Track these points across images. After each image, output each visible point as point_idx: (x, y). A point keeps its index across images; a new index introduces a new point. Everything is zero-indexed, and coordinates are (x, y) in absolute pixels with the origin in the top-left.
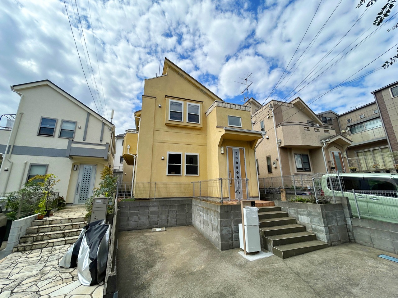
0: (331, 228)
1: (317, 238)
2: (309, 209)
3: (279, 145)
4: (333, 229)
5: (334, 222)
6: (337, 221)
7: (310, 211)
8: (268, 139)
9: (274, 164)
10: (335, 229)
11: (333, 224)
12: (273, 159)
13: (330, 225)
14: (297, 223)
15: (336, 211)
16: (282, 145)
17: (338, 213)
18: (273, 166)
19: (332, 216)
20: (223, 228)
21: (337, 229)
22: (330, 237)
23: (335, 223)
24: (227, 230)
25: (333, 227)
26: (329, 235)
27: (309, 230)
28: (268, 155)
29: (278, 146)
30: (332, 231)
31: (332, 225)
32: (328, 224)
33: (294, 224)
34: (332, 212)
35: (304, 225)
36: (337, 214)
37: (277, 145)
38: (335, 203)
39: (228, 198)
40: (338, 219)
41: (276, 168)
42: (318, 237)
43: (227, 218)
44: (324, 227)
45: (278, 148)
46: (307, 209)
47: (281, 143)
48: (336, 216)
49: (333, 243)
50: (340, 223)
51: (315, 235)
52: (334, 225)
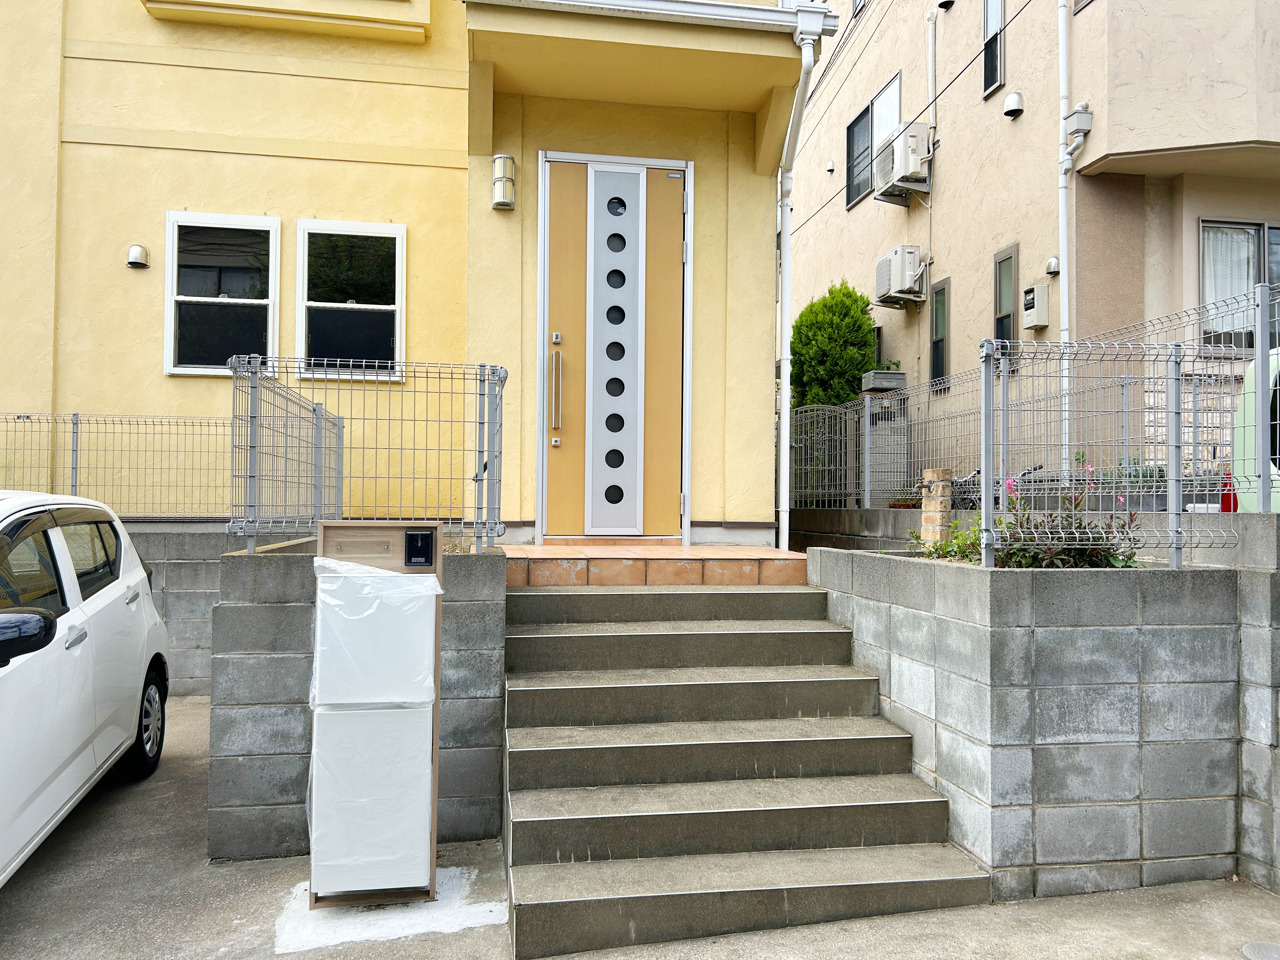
0: (1060, 764)
1: (954, 831)
2: (941, 609)
3: (1075, 153)
4: (1083, 772)
5: (1105, 714)
6: (1146, 711)
7: (940, 622)
8: (1015, 114)
9: (1029, 306)
10: (1098, 770)
11: (1089, 729)
12: (1030, 273)
13: (1061, 739)
14: (878, 713)
15: (1154, 633)
16: (1094, 153)
17: (1177, 651)
18: (1027, 319)
19: (1094, 668)
20: (236, 713)
21: (1126, 772)
22: (1032, 826)
23: (1115, 723)
24: (266, 728)
25: (1081, 757)
26: (1027, 812)
27: (925, 765)
28: (1004, 243)
29: (1068, 165)
30: (1062, 785)
31: (1082, 738)
32: (1031, 728)
33: (857, 712)
34: (1107, 637)
35: (908, 726)
36: (1163, 654)
37: (1063, 159)
38: (1173, 567)
39: (532, 524)
40: (1158, 693)
41: (1040, 330)
42: (960, 826)
43: (273, 648)
44: (994, 746)
45: (1062, 180)
46: (930, 607)
47: (1086, 134)
48: (1143, 665)
49: (1046, 878)
50: (1169, 729)
51: (946, 802)
52: (1097, 737)
